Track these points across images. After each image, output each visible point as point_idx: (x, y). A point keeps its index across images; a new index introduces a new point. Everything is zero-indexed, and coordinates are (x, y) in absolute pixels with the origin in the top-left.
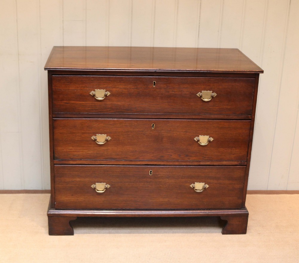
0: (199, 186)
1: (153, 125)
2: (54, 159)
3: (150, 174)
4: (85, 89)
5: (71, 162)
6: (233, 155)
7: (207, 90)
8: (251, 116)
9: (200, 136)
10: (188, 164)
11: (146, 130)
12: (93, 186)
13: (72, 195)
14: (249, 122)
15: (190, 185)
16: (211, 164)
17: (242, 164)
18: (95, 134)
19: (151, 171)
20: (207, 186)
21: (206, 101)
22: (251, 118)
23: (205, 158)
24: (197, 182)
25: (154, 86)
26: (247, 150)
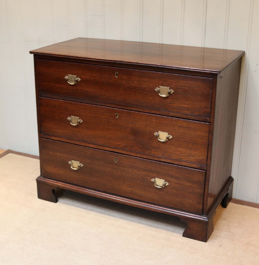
0: (160, 182)
1: (117, 114)
2: (41, 133)
3: (115, 161)
4: (61, 74)
5: (53, 138)
6: (193, 157)
7: (164, 86)
8: (210, 119)
9: (159, 132)
10: (149, 158)
11: (111, 118)
12: (70, 162)
13: (55, 167)
14: (207, 125)
15: (151, 179)
16: (170, 162)
17: (202, 169)
18: (70, 115)
19: (116, 159)
20: (167, 184)
21: (164, 97)
22: (209, 121)
23: (165, 155)
24: (158, 178)
25: (117, 77)
26: (206, 154)
